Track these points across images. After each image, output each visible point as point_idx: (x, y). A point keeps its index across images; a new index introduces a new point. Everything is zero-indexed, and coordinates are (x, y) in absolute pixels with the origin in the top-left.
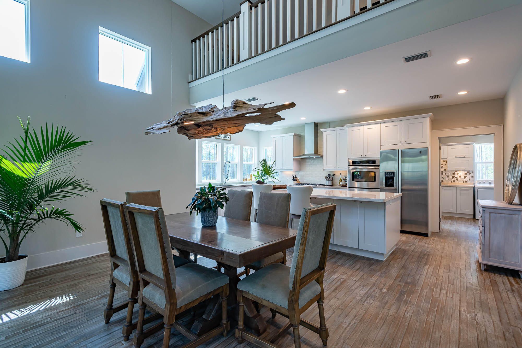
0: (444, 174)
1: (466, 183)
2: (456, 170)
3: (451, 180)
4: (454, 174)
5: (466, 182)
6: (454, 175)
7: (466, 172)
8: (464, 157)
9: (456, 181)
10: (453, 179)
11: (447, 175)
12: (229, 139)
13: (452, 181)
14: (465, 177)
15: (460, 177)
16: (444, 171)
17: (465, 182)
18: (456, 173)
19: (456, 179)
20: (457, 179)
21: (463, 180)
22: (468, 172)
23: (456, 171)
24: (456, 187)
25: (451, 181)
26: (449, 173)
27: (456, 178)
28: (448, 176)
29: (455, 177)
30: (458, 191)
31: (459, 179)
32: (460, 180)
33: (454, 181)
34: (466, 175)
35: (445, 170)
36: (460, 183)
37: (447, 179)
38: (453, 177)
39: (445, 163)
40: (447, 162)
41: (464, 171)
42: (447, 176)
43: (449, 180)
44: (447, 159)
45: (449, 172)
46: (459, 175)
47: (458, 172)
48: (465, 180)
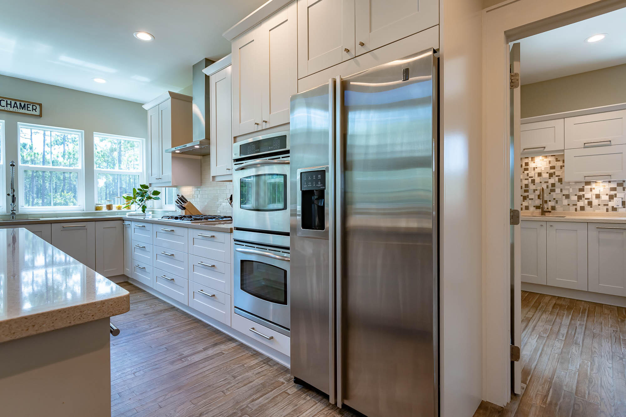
0: (558, 190)
1: (615, 212)
2: (588, 179)
3: (576, 205)
4: (582, 190)
5: (614, 209)
6: (581, 193)
7: (614, 185)
8: (608, 143)
9: (588, 208)
10: (580, 204)
11: (565, 192)
12: (38, 113)
13: (579, 209)
14: (611, 197)
15: (598, 196)
16: (558, 184)
17: (610, 209)
18: (587, 187)
19: (586, 201)
20: (590, 204)
21: (604, 205)
22: (620, 185)
23: (588, 183)
24: (588, 223)
25: (575, 207)
26: (569, 190)
27: (589, 199)
28: (567, 197)
29: (586, 196)
30: (593, 233)
31: (595, 202)
32: (599, 205)
33: (582, 208)
34: (613, 193)
35: (560, 180)
36: (597, 211)
37: (565, 202)
38: (580, 198)
39: (560, 163)
40: (564, 162)
41: (610, 182)
42: (564, 195)
43: (569, 205)
44: (563, 151)
45: (569, 185)
46: (596, 192)
47: (593, 185)
48: (611, 204)
